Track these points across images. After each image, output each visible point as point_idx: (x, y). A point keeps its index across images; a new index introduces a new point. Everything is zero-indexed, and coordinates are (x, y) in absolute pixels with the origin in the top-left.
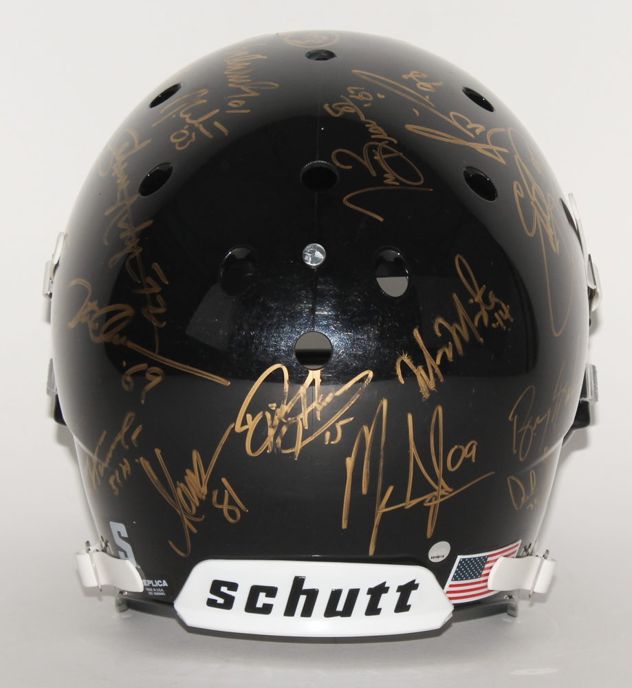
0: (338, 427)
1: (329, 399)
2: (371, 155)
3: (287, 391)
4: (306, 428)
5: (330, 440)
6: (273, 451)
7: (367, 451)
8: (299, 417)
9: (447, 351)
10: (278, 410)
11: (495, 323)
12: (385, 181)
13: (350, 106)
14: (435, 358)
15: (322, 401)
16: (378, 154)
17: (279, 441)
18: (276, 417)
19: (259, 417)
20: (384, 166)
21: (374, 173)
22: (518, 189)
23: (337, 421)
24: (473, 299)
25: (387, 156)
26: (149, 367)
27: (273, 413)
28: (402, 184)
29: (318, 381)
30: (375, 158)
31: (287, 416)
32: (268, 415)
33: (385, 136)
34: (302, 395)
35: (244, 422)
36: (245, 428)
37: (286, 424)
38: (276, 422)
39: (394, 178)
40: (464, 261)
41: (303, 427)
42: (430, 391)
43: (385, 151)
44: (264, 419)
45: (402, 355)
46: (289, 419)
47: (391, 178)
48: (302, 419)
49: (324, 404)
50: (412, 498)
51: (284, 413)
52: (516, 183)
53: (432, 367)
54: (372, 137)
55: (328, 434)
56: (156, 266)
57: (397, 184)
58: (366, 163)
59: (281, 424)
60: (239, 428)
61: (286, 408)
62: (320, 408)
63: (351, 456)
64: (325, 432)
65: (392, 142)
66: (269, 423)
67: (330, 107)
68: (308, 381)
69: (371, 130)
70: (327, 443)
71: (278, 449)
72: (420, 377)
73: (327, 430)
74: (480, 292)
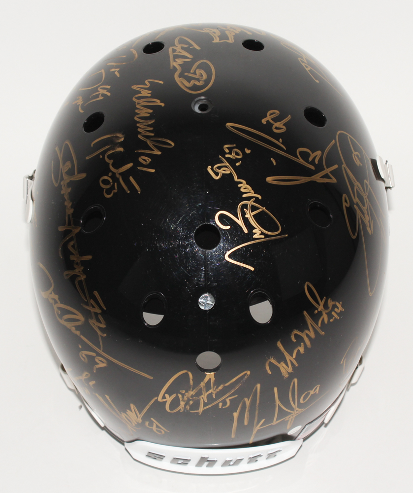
0: (228, 401)
1: (220, 388)
2: (243, 214)
3: (192, 384)
4: (206, 401)
5: (223, 406)
6: (184, 411)
7: (247, 408)
8: (201, 397)
9: (300, 350)
10: (186, 394)
11: (332, 318)
12: (254, 237)
13: (226, 167)
14: (292, 355)
15: (216, 389)
16: (248, 213)
17: (188, 407)
18: (185, 397)
19: (174, 396)
20: (253, 222)
21: (246, 231)
22: (346, 201)
23: (227, 398)
24: (317, 309)
25: (255, 213)
26: (97, 356)
27: (183, 395)
28: (266, 236)
29: (213, 379)
30: (246, 216)
31: (192, 396)
32: (180, 396)
33: (252, 194)
34: (202, 387)
35: (164, 397)
36: (165, 400)
37: (192, 400)
38: (185, 398)
39: (260, 232)
40: (311, 286)
41: (204, 401)
42: (289, 373)
43: (253, 208)
44: (177, 398)
45: (269, 358)
46: (194, 398)
47: (258, 232)
48: (203, 398)
49: (218, 390)
50: (277, 420)
51: (190, 395)
52: (344, 195)
53: (290, 360)
54: (244, 196)
55: (221, 404)
56: (96, 293)
57: (263, 236)
58: (240, 222)
59: (189, 400)
60: (160, 399)
61: (192, 393)
62: (215, 392)
63: (236, 412)
64: (219, 403)
65: (258, 198)
66: (181, 399)
67: (212, 169)
68: (206, 379)
69: (242, 190)
70: (220, 408)
71: (187, 411)
72: (283, 368)
73: (221, 402)
74: (322, 303)
